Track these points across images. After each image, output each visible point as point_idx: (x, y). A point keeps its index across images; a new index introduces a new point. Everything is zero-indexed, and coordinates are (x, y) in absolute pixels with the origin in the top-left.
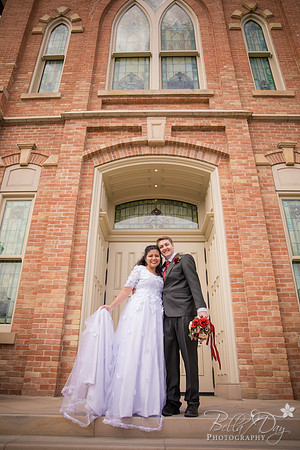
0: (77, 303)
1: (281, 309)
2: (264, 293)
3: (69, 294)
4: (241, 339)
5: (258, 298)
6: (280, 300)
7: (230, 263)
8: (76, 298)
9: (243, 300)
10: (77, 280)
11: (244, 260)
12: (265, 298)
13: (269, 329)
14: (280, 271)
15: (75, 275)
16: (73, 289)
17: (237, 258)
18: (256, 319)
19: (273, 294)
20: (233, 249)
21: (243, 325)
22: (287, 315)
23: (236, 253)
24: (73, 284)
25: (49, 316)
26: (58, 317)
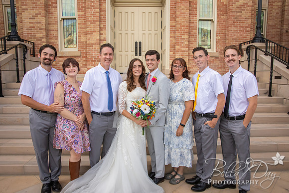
0: (104, 38)
1: (189, 41)
2: (183, 35)
3: (100, 34)
4: (172, 53)
5: (180, 37)
6: (189, 38)
7: (171, 20)
8: (103, 36)
9: (175, 37)
10: (103, 28)
11: (177, 19)
12: (183, 37)
13: (183, 49)
14: (192, 25)
15: (102, 26)
16: (102, 32)
17: (174, 18)
18: (178, 45)
19: (187, 35)
20: (173, 14)
21: (173, 47)
22: (192, 44)
23: (174, 16)
24: (102, 30)
25: (93, 44)
26: (97, 44)
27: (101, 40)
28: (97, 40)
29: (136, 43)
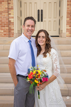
0: (12, 7)
3: (9, 4)
4: (68, 19)
8: (11, 6)
21: (69, 14)
25: (2, 12)
26: (6, 12)
27: (9, 9)
28: (6, 8)
29: (39, 11)
